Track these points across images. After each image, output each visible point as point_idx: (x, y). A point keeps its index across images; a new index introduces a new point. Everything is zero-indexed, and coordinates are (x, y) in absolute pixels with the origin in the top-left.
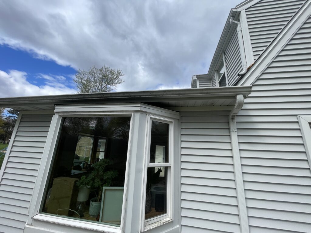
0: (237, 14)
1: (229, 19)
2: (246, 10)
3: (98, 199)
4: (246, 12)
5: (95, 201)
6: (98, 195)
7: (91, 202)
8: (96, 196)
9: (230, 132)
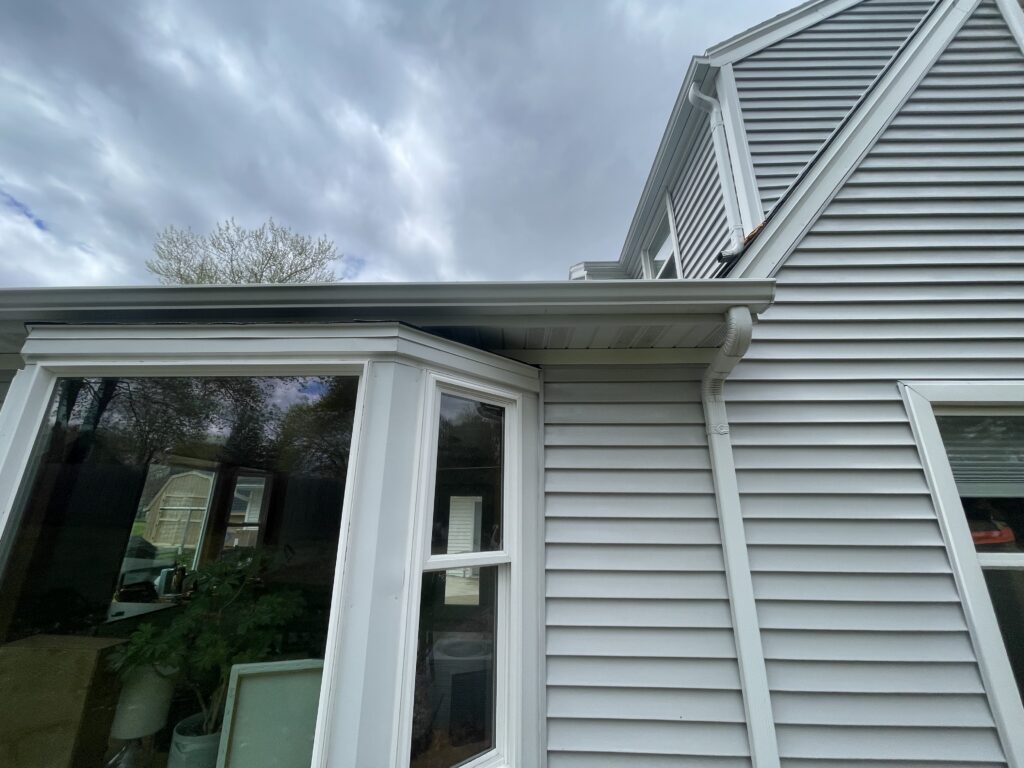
0: (711, 73)
1: (685, 87)
2: (737, 66)
3: (210, 719)
4: (735, 70)
5: (198, 731)
6: (208, 703)
7: (177, 738)
8: (203, 706)
9: (706, 436)
